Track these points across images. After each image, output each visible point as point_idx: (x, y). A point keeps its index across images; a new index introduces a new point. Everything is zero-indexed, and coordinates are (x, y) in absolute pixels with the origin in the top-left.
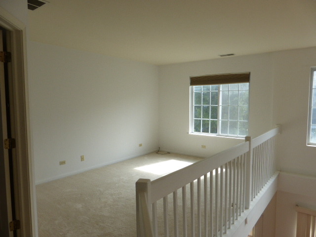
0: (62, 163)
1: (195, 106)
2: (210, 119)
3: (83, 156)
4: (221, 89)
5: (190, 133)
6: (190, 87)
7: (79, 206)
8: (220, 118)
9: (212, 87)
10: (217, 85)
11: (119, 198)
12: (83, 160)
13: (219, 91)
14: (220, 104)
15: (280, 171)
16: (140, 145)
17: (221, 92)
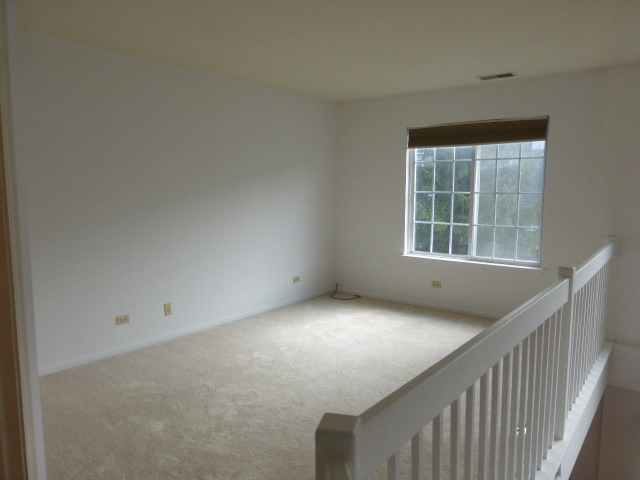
0: (122, 320)
1: (418, 195)
2: (452, 223)
3: (169, 305)
4: (478, 156)
5: (405, 254)
6: (408, 151)
7: (157, 426)
8: (475, 222)
9: (457, 151)
10: (470, 147)
11: (251, 406)
12: (170, 313)
13: (474, 160)
14: (477, 188)
15: (615, 341)
16: (296, 280)
17: (478, 163)
